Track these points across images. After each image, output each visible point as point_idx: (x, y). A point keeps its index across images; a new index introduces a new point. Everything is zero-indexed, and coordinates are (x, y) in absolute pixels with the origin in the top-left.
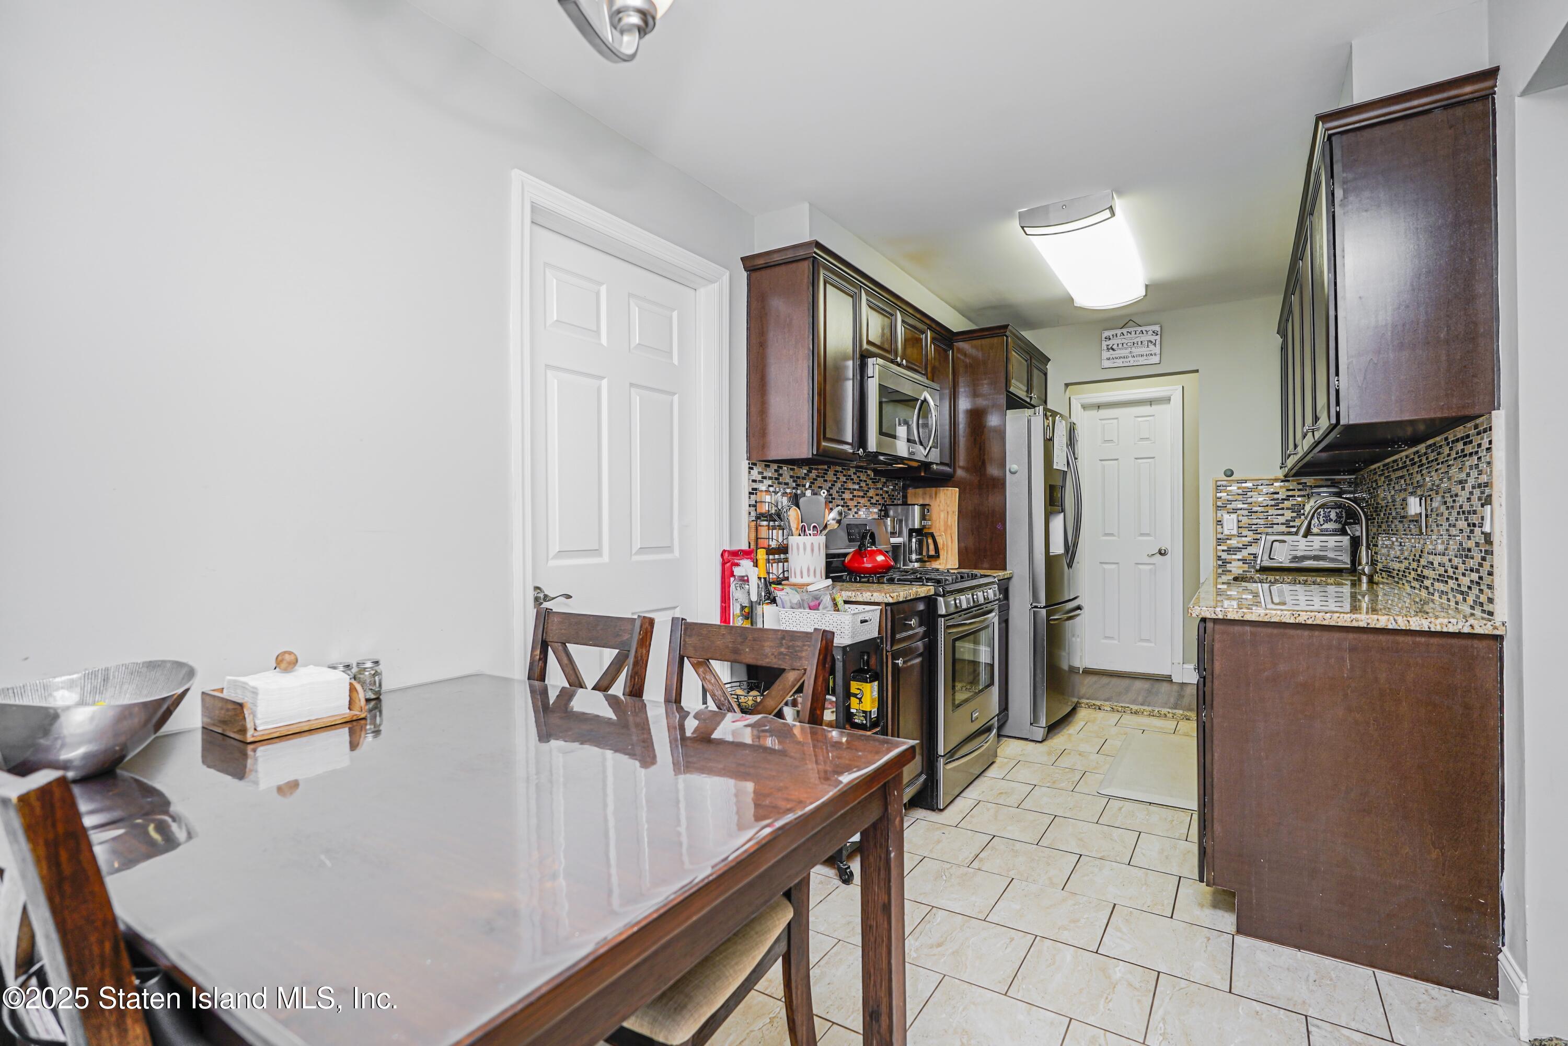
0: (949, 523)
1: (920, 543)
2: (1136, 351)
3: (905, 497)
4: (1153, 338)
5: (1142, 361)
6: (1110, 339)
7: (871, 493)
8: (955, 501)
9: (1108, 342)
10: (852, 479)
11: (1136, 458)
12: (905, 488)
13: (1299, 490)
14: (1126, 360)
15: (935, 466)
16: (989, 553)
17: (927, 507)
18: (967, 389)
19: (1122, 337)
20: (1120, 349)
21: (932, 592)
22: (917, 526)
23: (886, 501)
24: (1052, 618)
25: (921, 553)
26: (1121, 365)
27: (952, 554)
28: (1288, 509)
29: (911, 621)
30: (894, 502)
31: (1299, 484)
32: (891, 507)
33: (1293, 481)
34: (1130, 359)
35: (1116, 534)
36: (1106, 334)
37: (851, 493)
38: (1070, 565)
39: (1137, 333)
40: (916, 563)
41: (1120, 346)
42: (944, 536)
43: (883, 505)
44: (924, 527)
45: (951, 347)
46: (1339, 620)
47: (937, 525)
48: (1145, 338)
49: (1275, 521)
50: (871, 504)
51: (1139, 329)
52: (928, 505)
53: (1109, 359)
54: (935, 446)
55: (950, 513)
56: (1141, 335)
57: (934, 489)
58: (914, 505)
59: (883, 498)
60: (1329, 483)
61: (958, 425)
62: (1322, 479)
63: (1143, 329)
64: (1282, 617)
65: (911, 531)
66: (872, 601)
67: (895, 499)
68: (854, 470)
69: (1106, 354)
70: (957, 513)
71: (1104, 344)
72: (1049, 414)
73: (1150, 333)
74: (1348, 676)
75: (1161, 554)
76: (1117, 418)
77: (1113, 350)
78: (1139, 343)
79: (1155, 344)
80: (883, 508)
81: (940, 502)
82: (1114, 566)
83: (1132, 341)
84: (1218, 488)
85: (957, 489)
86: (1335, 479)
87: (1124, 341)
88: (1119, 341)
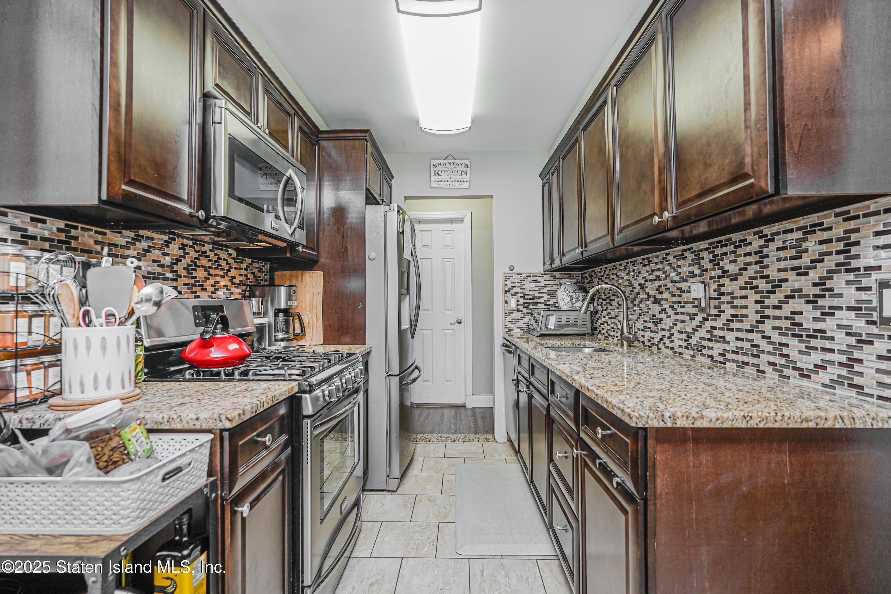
0: (315, 303)
1: (287, 322)
2: (454, 177)
3: (272, 279)
4: (465, 169)
5: (458, 185)
6: (436, 167)
7: (233, 273)
8: (320, 283)
9: (435, 169)
10: (209, 257)
11: (443, 259)
12: (272, 271)
13: (552, 280)
14: (447, 183)
15: (301, 249)
16: (350, 330)
17: (294, 288)
18: (331, 183)
19: (445, 166)
20: (443, 175)
21: (296, 389)
22: (283, 306)
23: (251, 282)
24: (404, 383)
25: (287, 332)
26: (444, 186)
27: (317, 332)
28: (545, 293)
29: (265, 437)
30: (260, 283)
31: (551, 276)
32: (257, 287)
33: (548, 274)
34: (450, 183)
35: (430, 309)
36: (434, 162)
37: (206, 271)
38: (413, 337)
39: (455, 164)
40: (282, 343)
41: (443, 172)
42: (310, 316)
43: (248, 285)
44: (290, 307)
45: (317, 143)
46: (789, 421)
47: (303, 305)
48: (460, 169)
49: (539, 301)
50: (233, 284)
51: (456, 162)
52: (295, 286)
53: (435, 181)
54: (301, 227)
55: (316, 294)
56: (457, 166)
57: (300, 271)
58: (280, 286)
59: (249, 279)
60: (568, 276)
61: (323, 214)
62: (564, 274)
63: (459, 162)
64: (734, 421)
65: (277, 312)
66: (198, 427)
67: (262, 280)
68: (211, 247)
69: (433, 178)
70: (322, 294)
71: (433, 169)
72: (401, 211)
73: (463, 165)
74: (788, 482)
75: (458, 322)
76: (431, 231)
77: (438, 175)
78: (456, 172)
79: (466, 174)
80: (248, 289)
81: (306, 283)
82: (430, 331)
83: (451, 170)
84: (507, 278)
85: (322, 273)
86: (570, 274)
87: (446, 169)
88: (443, 169)
